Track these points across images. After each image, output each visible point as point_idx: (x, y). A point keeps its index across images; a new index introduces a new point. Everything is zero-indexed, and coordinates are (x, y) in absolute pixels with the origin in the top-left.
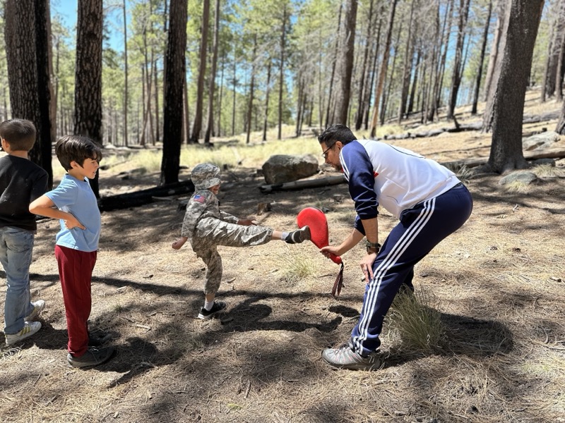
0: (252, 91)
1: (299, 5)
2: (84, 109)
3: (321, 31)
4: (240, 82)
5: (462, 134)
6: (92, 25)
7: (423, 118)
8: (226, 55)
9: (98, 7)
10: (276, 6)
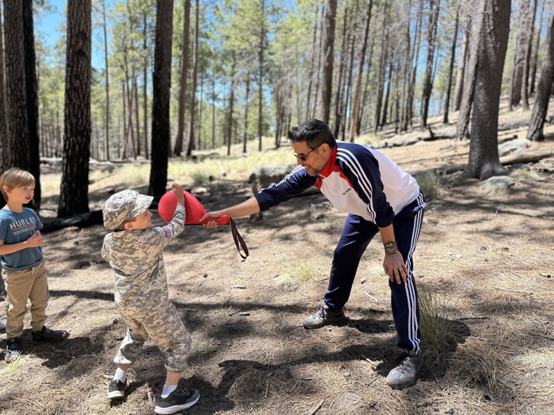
0: (231, 105)
1: (276, 22)
2: (74, 125)
3: (297, 47)
4: (219, 97)
5: (437, 142)
6: (81, 43)
7: (397, 128)
8: (205, 71)
9: (87, 26)
10: (254, 23)
